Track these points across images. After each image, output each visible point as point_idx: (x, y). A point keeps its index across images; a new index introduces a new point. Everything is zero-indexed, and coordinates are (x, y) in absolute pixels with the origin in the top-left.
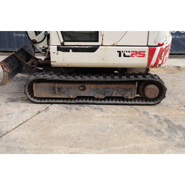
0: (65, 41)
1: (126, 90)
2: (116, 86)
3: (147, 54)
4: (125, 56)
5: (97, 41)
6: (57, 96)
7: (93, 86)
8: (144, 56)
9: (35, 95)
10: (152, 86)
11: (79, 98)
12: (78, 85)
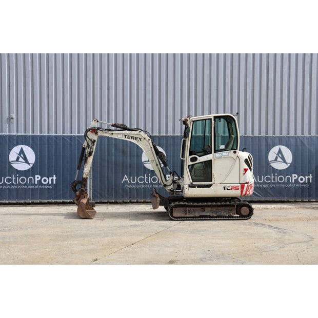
1: (229, 210)
2: (223, 208)
3: (240, 188)
4: (227, 189)
5: (211, 181)
6: (187, 216)
7: (209, 209)
8: (238, 189)
9: (174, 216)
10: (244, 208)
11: (200, 217)
12: (200, 208)
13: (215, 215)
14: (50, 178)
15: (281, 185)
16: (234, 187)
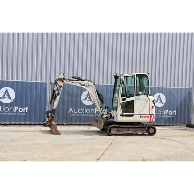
0: (123, 113)
1: (143, 130)
2: (140, 129)
3: (149, 117)
4: (142, 118)
5: (133, 113)
6: (119, 133)
7: (131, 129)
8: (148, 118)
9: (111, 133)
10: (151, 129)
11: (126, 134)
12: (126, 129)
13: (135, 133)
14: (24, 109)
15: (159, 116)
16: (146, 117)
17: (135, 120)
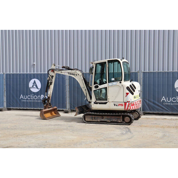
1: (118, 119)
2: (114, 117)
3: (124, 105)
4: (116, 105)
5: (107, 100)
6: (94, 121)
7: (106, 117)
9: (86, 120)
10: (127, 117)
12: (101, 117)
13: (109, 121)
17: (108, 107)
